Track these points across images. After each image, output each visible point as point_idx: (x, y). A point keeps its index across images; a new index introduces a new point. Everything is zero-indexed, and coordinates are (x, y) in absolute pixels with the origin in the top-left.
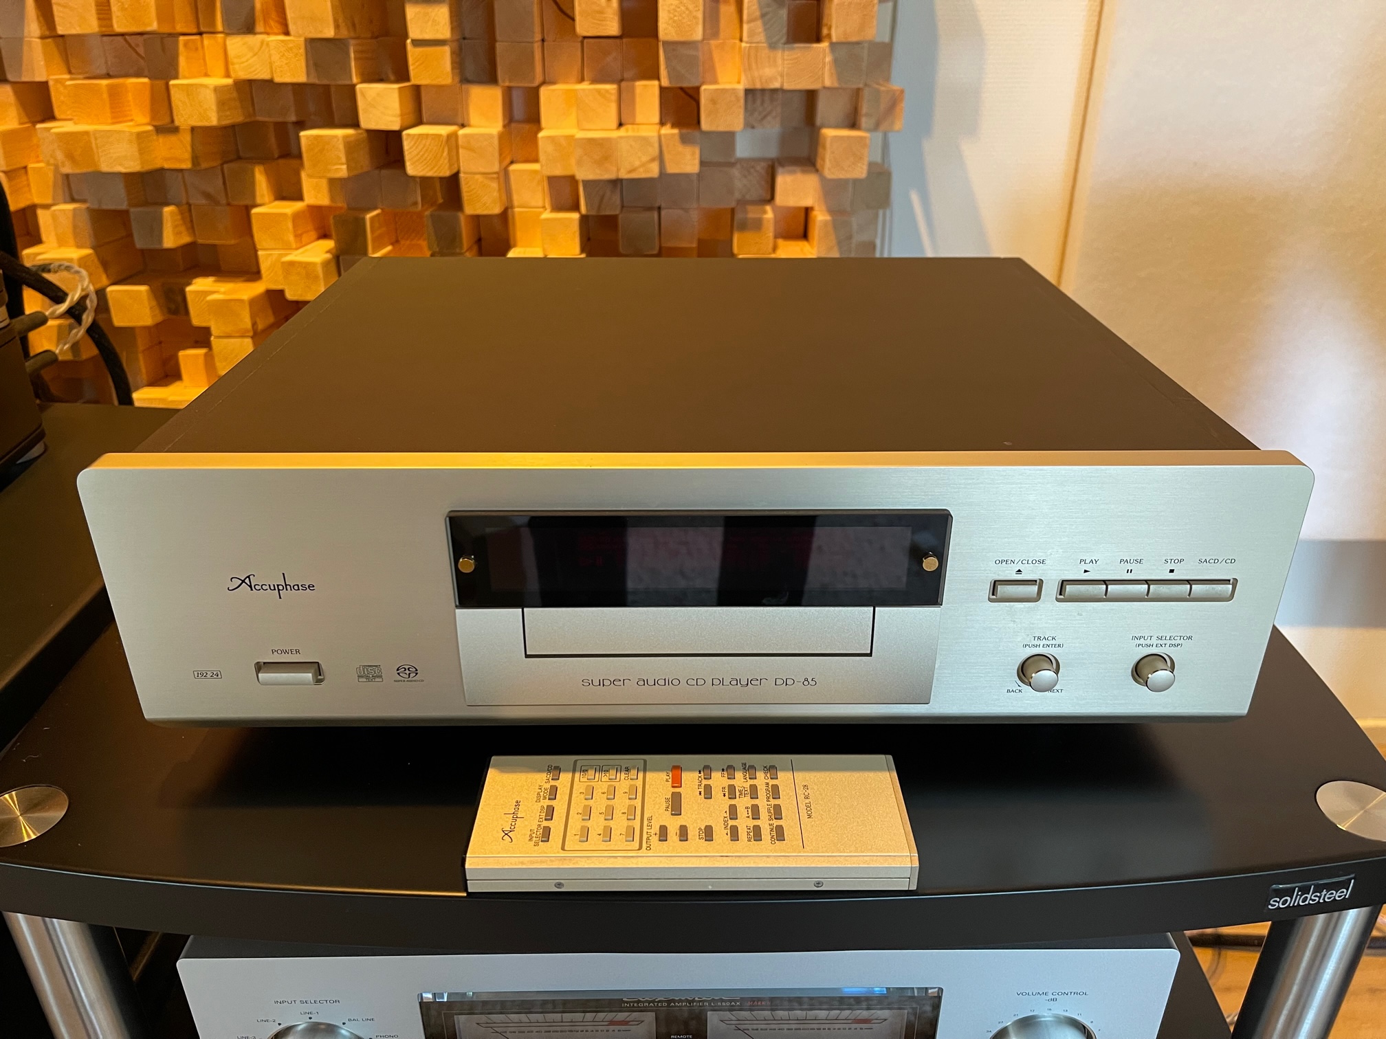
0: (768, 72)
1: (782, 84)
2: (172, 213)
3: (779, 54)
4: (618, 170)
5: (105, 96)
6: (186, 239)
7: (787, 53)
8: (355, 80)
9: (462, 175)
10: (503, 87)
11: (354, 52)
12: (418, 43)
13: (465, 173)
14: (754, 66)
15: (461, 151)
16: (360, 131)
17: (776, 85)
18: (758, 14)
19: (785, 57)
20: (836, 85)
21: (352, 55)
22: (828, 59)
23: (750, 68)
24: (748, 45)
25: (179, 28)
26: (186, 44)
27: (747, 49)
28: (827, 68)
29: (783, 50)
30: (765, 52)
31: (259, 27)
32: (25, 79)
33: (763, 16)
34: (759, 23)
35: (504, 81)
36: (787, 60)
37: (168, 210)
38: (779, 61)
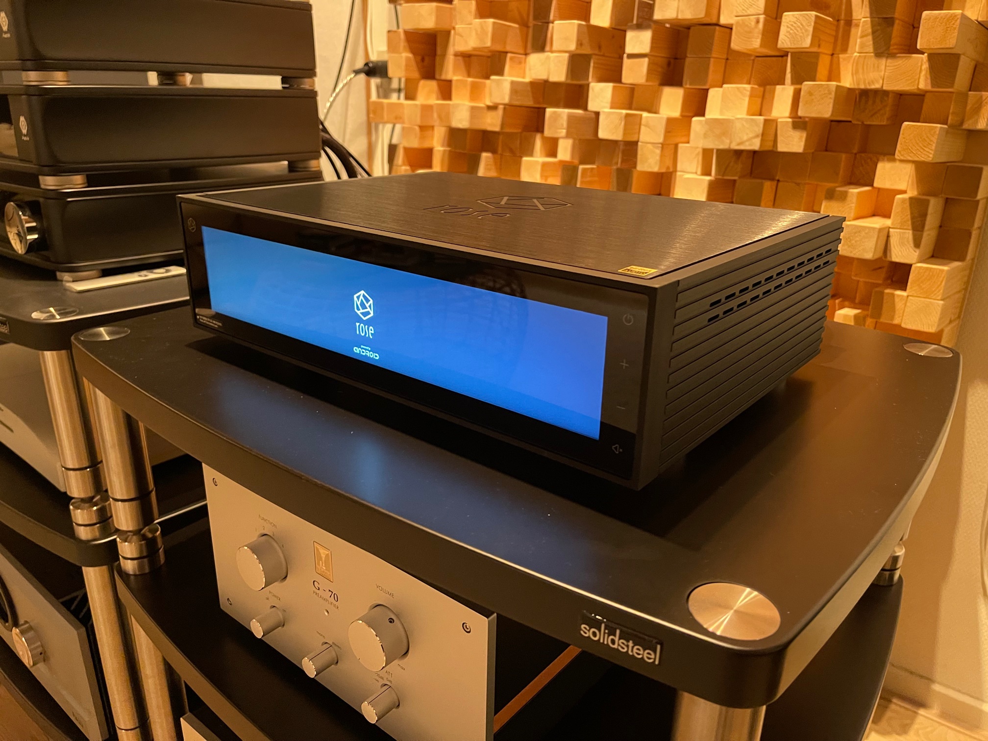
0: (872, 75)
1: (882, 87)
2: (487, 157)
3: (883, 61)
4: (731, 143)
5: (469, 88)
6: (493, 174)
7: (889, 61)
8: (590, 79)
9: (640, 144)
10: (685, 89)
11: (594, 63)
12: (631, 56)
13: (642, 142)
14: (861, 71)
15: (643, 128)
16: (587, 113)
17: (877, 86)
18: (870, 30)
19: (887, 65)
20: (929, 88)
21: (592, 64)
22: (926, 66)
23: (857, 72)
24: (858, 54)
25: (508, 48)
26: (511, 59)
27: (856, 58)
28: (923, 73)
29: (887, 58)
30: (872, 60)
31: (547, 48)
32: (443, 77)
33: (873, 32)
34: (870, 38)
35: (686, 84)
36: (889, 66)
37: (485, 155)
38: (883, 67)
